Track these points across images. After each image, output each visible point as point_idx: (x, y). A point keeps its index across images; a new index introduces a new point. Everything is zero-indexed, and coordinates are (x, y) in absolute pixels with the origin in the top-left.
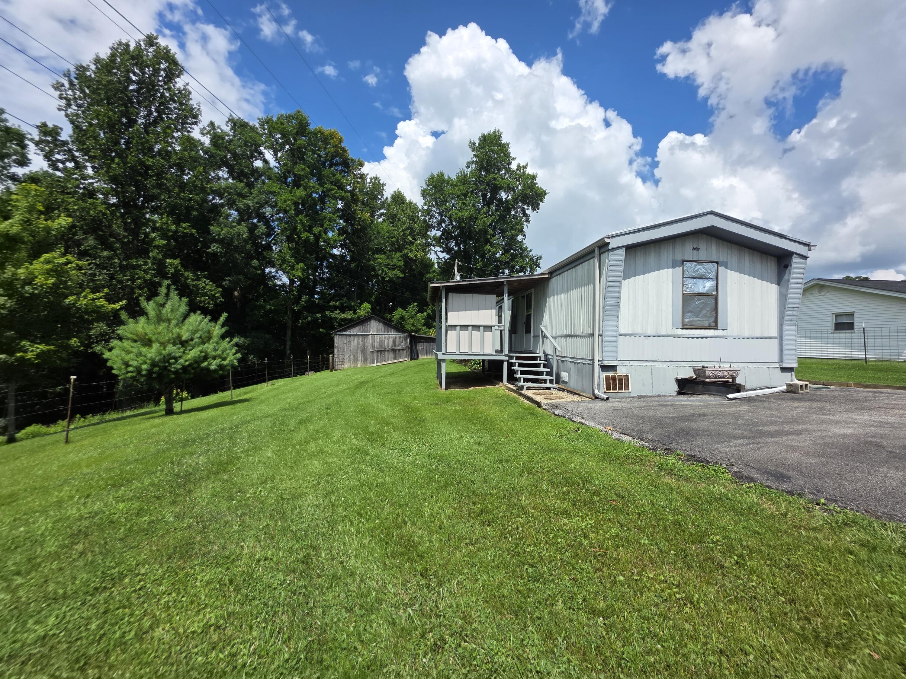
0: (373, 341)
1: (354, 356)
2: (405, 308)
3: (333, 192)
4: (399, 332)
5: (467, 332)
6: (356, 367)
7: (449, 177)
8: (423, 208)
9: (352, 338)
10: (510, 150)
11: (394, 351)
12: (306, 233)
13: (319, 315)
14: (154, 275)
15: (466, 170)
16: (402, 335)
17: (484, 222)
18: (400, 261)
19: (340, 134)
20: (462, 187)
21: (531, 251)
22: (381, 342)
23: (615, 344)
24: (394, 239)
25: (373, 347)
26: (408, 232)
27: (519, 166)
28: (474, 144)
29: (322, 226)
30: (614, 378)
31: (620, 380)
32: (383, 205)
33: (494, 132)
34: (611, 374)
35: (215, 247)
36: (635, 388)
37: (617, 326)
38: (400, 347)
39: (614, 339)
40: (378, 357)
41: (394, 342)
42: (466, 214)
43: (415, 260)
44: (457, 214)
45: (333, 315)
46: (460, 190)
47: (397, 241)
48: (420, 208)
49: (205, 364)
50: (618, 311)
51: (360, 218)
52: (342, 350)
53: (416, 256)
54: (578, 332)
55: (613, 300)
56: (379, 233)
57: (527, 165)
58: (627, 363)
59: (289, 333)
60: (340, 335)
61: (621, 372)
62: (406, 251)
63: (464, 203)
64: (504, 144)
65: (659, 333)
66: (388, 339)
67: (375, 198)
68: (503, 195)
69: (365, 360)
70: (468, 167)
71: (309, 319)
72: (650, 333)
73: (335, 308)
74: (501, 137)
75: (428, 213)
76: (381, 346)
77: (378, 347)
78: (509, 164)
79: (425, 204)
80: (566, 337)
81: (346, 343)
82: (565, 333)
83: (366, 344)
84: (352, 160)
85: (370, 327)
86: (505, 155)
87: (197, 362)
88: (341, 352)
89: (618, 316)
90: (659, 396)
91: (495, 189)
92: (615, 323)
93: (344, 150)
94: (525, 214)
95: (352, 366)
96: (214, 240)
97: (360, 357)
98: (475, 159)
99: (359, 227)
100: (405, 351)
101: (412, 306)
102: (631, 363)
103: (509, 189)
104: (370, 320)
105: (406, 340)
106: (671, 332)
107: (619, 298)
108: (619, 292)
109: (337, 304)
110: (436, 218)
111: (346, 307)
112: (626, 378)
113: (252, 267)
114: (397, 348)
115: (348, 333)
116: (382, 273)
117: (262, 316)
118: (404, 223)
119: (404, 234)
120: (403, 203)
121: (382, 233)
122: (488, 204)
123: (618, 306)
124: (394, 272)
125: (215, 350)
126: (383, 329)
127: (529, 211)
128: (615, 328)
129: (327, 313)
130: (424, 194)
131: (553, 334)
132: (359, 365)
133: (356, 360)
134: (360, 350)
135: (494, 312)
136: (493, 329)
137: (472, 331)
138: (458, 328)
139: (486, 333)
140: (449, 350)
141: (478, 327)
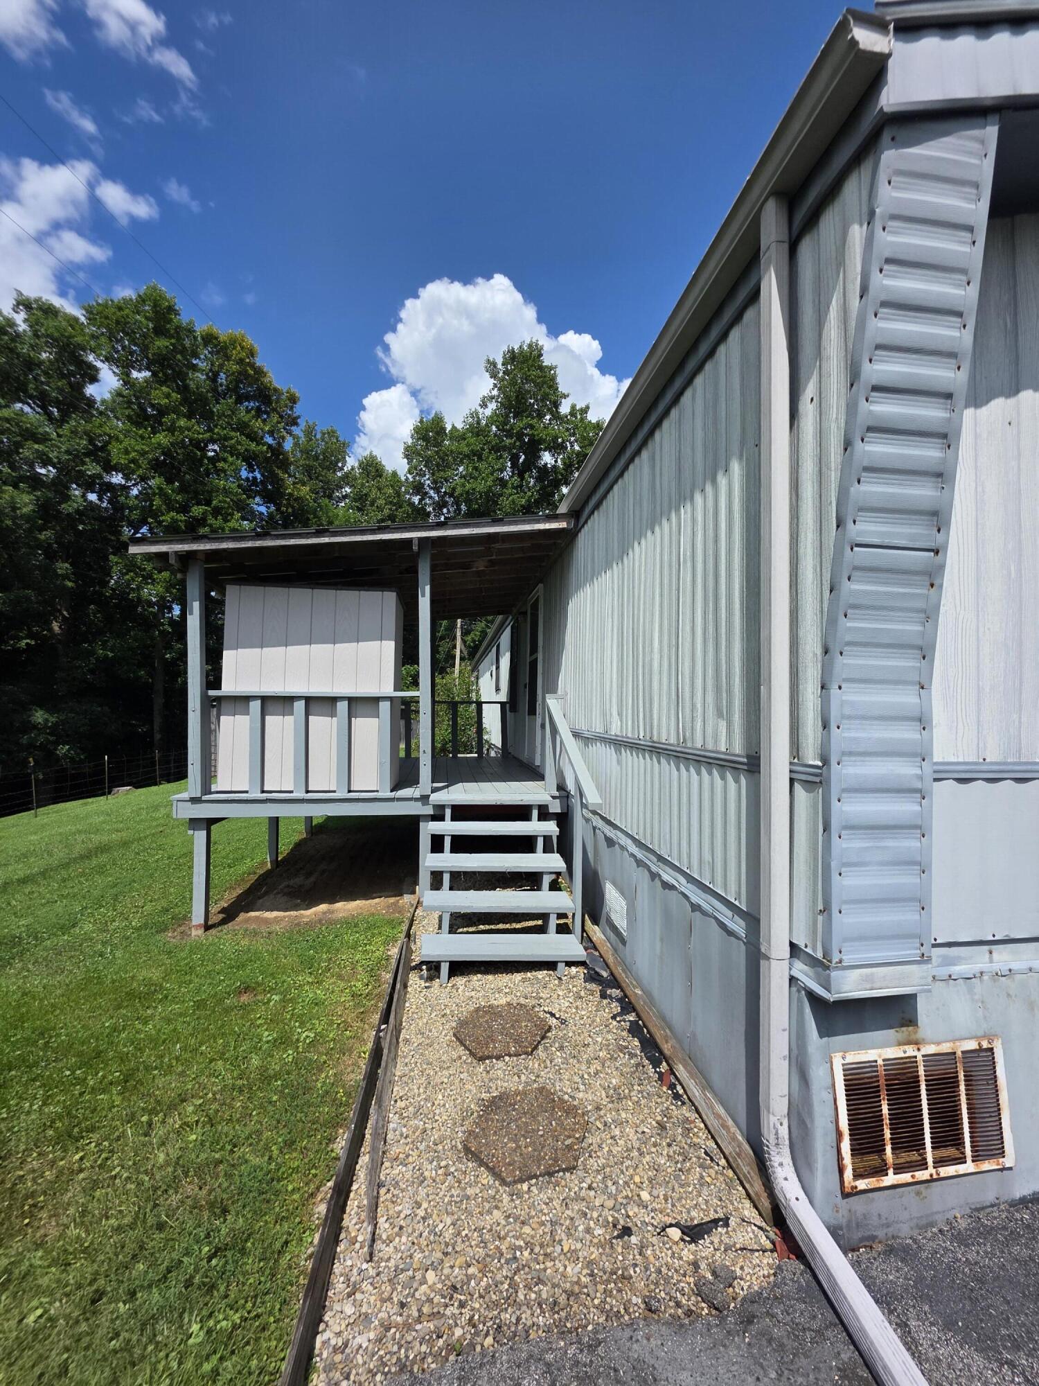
3: (233, 441)
5: (289, 720)
7: (453, 426)
8: (407, 479)
10: (559, 380)
12: (173, 514)
15: (481, 411)
17: (513, 501)
19: (250, 341)
20: (472, 440)
23: (909, 844)
27: (573, 407)
28: (494, 364)
29: (208, 503)
30: (903, 1077)
31: (943, 1085)
32: (348, 479)
33: (530, 346)
34: (880, 1050)
37: (922, 721)
39: (904, 808)
42: (481, 486)
44: (463, 485)
46: (468, 445)
48: (404, 479)
50: (929, 615)
51: (290, 495)
54: (667, 734)
55: (901, 531)
57: (588, 407)
58: (977, 961)
61: (946, 1028)
63: (476, 468)
64: (546, 367)
67: (333, 467)
68: (547, 458)
70: (484, 405)
74: (541, 355)
75: (418, 488)
78: (556, 405)
79: (410, 472)
80: (619, 744)
82: (615, 730)
84: (276, 390)
86: (550, 387)
89: (925, 652)
91: (533, 449)
92: (907, 698)
93: (260, 372)
98: (495, 392)
99: (290, 510)
102: (1004, 958)
103: (556, 448)
107: (938, 518)
108: (942, 476)
110: (431, 497)
112: (979, 1070)
113: (57, 575)
117: (92, 672)
118: (380, 509)
120: (381, 476)
122: (521, 471)
123: (932, 577)
128: (907, 734)
130: (409, 453)
131: (582, 726)
135: (388, 649)
136: (385, 707)
137: (307, 715)
138: (255, 706)
139: (358, 723)
140: (223, 782)
141: (328, 701)
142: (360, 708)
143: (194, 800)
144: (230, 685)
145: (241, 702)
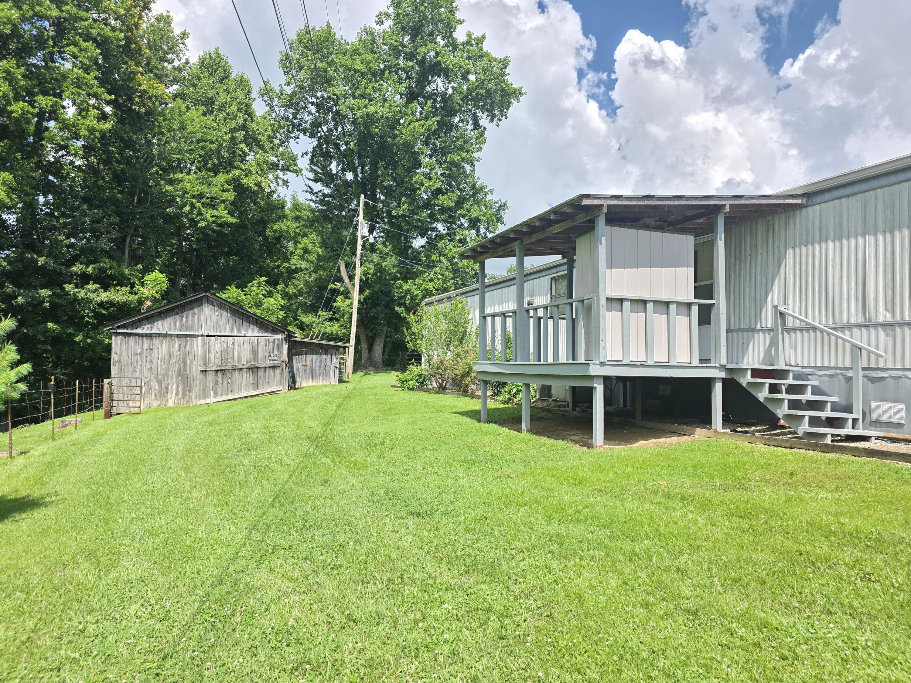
0: (207, 350)
1: (160, 383)
2: (241, 286)
4: (267, 331)
5: (642, 315)
6: (163, 406)
9: (156, 342)
11: (253, 369)
13: (45, 293)
16: (271, 337)
18: (228, 191)
21: (491, 192)
22: (225, 351)
24: (213, 147)
25: (206, 361)
26: (240, 135)
27: (469, 35)
38: (268, 363)
40: (216, 383)
41: (255, 352)
43: (255, 193)
45: (82, 294)
47: (218, 152)
48: (277, 90)
52: (130, 369)
53: (258, 185)
56: (183, 128)
60: (124, 335)
62: (237, 172)
66: (241, 345)
68: (438, 86)
69: (186, 391)
71: (20, 299)
73: (85, 279)
76: (224, 359)
77: (219, 363)
78: (451, 30)
81: (140, 354)
83: (190, 357)
85: (200, 320)
88: (126, 374)
94: (477, 126)
95: (155, 404)
97: (174, 382)
100: (278, 371)
101: (255, 282)
104: (200, 305)
105: (280, 347)
109: (90, 269)
111: (112, 277)
114: (261, 364)
115: (144, 330)
116: (191, 212)
119: (233, 139)
121: (190, 129)
124: (215, 213)
126: (229, 325)
127: (484, 121)
129: (68, 287)
132: (172, 401)
133: (164, 391)
134: (174, 368)
136: (695, 309)
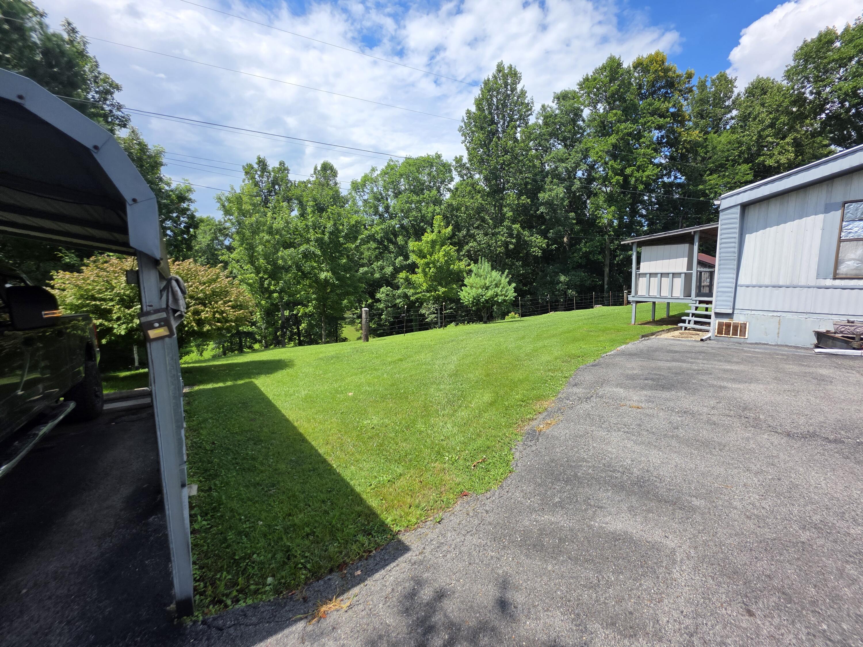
5: (657, 279)
14: (507, 237)
23: (730, 294)
30: (728, 325)
31: (736, 327)
34: (725, 321)
35: (542, 209)
36: (751, 335)
37: (733, 278)
39: (729, 290)
49: (496, 299)
50: (735, 264)
55: (728, 255)
58: (749, 312)
59: (607, 270)
61: (738, 319)
65: (795, 283)
72: (781, 283)
84: (678, 76)
87: (492, 297)
89: (735, 269)
90: (787, 346)
92: (731, 276)
93: (667, 71)
96: (542, 204)
102: (753, 312)
106: (813, 282)
107: (735, 252)
108: (735, 247)
112: (743, 326)
123: (735, 260)
125: (501, 291)
128: (731, 280)
135: (686, 260)
136: (683, 275)
137: (661, 277)
138: (648, 275)
139: (675, 280)
140: (639, 293)
141: (667, 275)
142: (676, 275)
143: (633, 297)
144: (641, 271)
145: (644, 275)
